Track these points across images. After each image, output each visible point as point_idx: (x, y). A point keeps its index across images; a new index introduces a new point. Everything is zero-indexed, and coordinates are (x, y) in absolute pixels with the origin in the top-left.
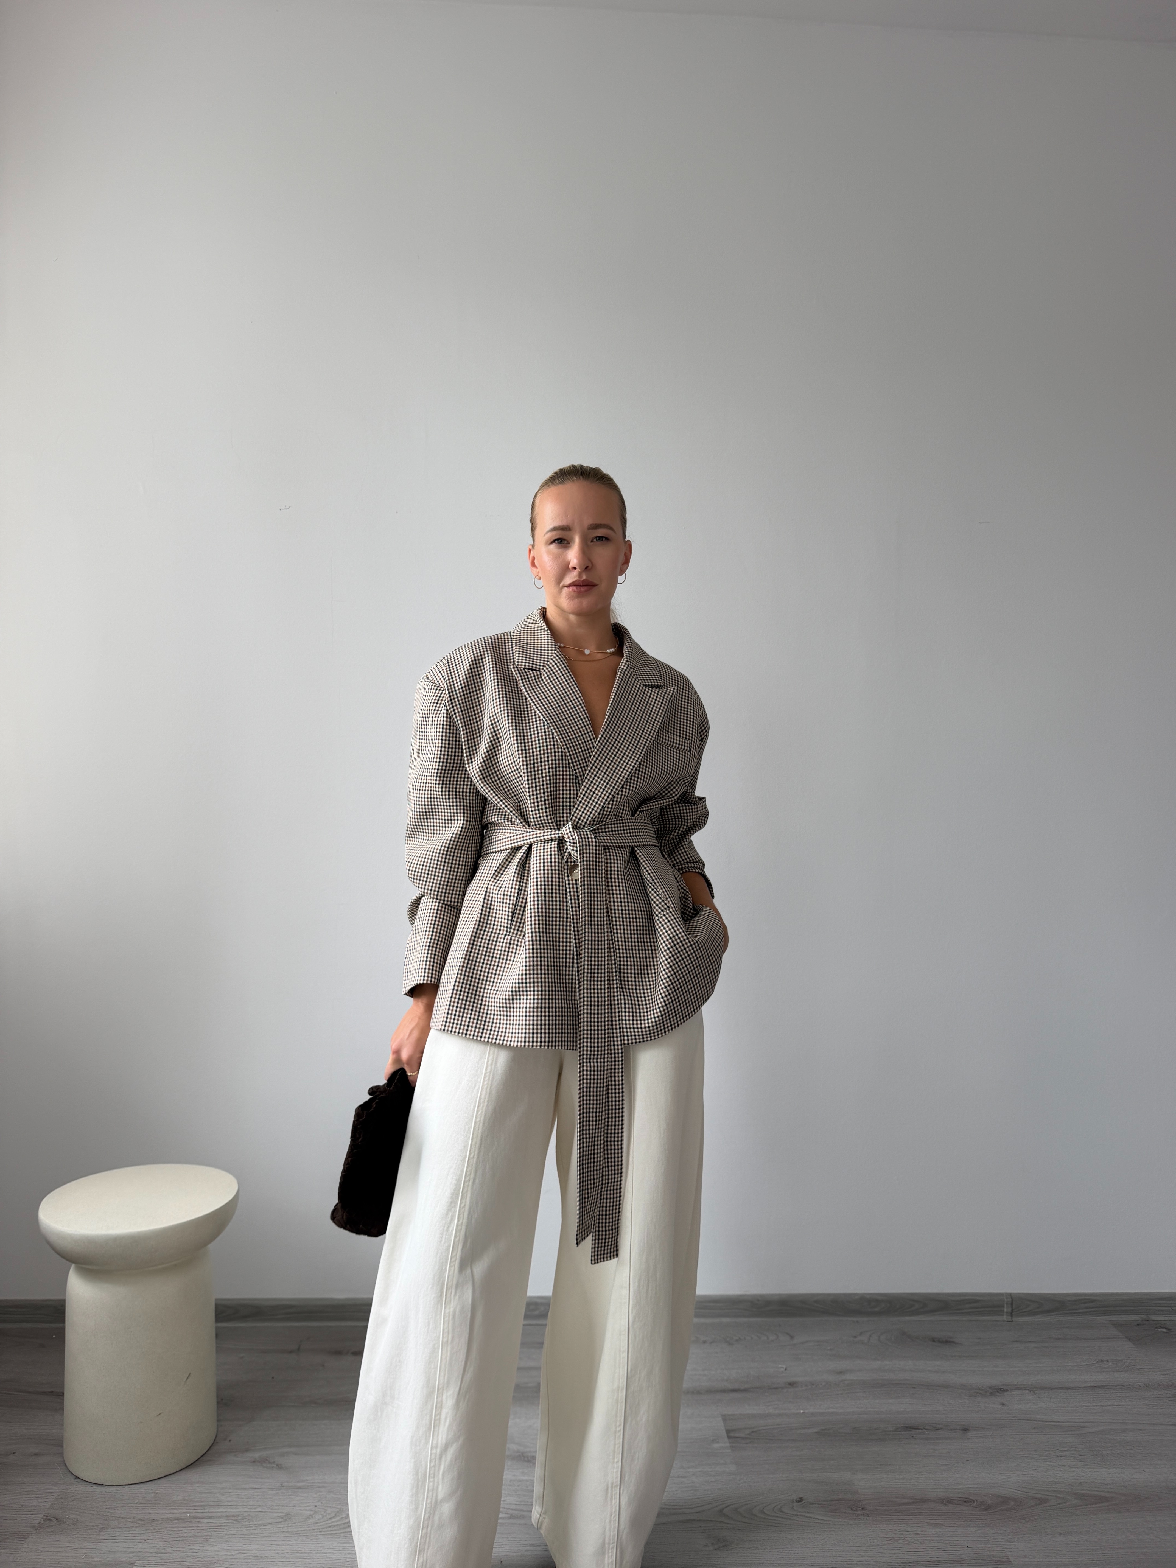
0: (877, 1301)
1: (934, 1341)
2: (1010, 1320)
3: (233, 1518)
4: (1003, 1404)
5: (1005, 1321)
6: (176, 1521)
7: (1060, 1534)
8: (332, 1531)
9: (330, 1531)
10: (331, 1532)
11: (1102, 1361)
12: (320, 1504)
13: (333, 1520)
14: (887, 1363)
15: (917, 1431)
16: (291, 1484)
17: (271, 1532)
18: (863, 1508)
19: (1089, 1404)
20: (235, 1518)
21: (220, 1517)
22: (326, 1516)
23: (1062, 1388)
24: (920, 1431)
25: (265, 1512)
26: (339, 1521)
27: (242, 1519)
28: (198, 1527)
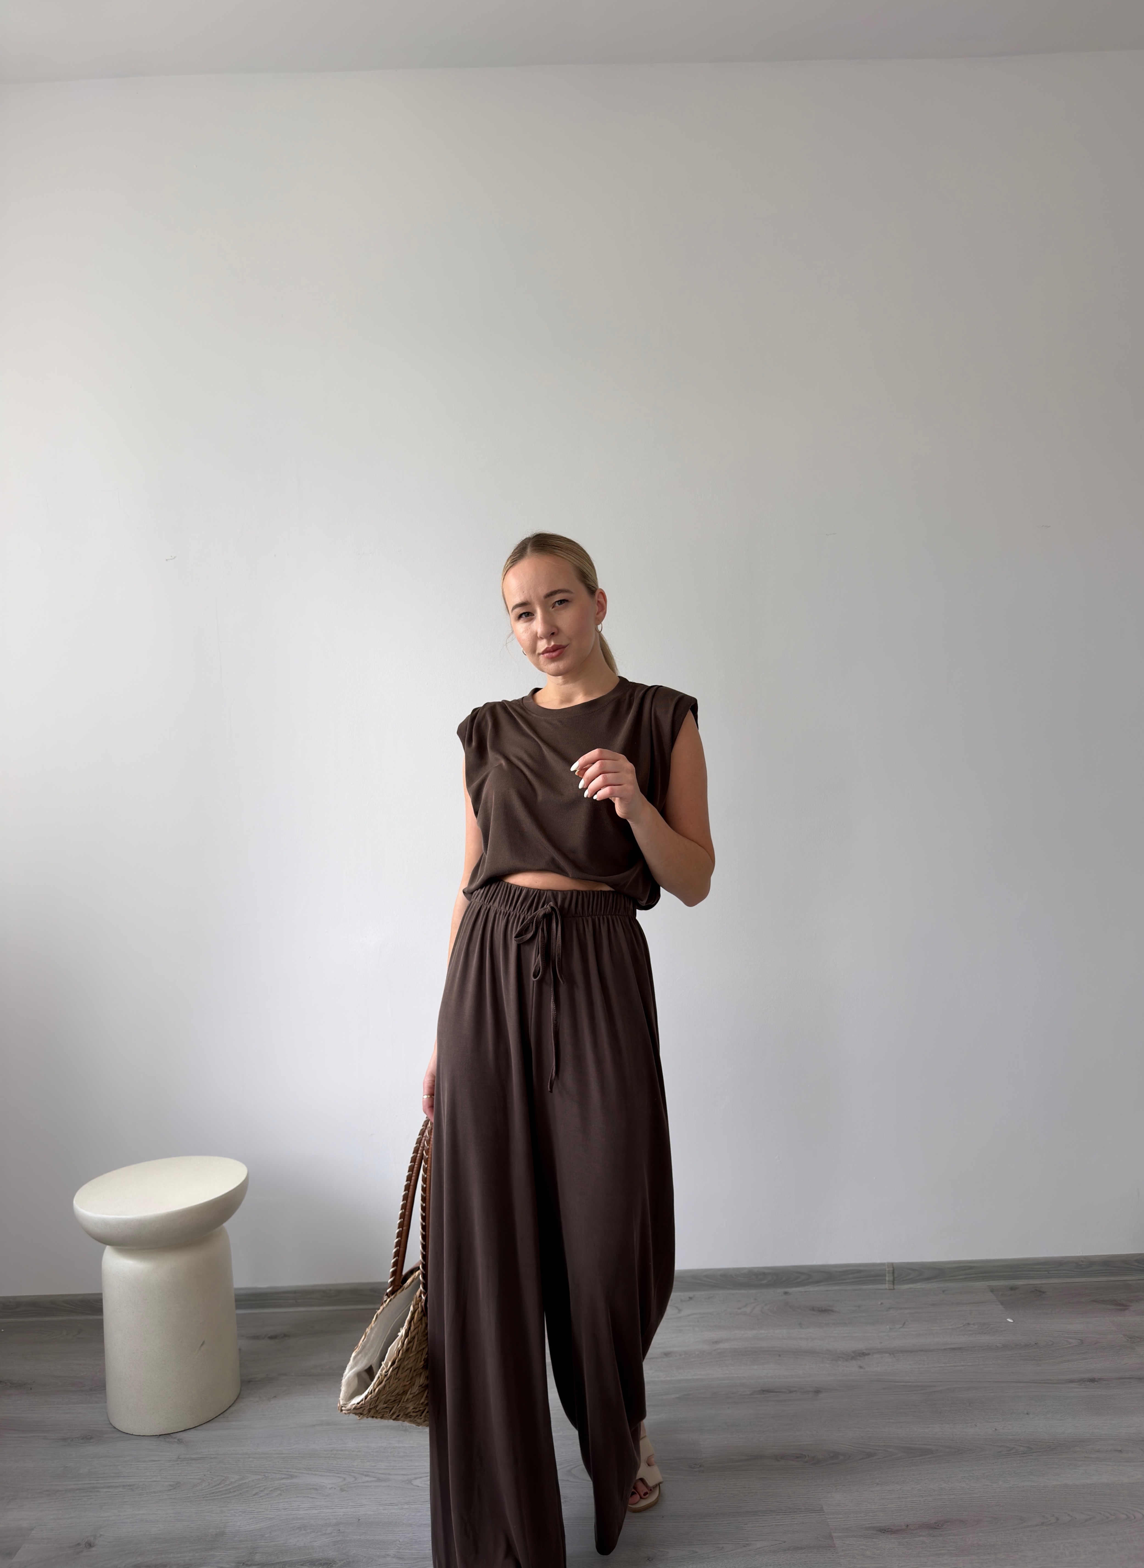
0: (764, 1274)
1: (813, 1310)
2: (892, 1288)
3: (129, 1488)
4: (861, 1367)
5: (886, 1289)
6: (78, 1491)
7: (878, 1484)
8: (215, 1496)
9: (213, 1496)
10: (213, 1498)
11: (969, 1324)
12: (209, 1473)
13: (218, 1487)
14: (763, 1331)
15: (772, 1393)
16: (188, 1456)
17: (160, 1498)
18: (700, 1466)
19: (943, 1365)
20: (131, 1487)
21: (117, 1487)
22: (212, 1483)
23: (922, 1351)
24: (775, 1393)
25: (158, 1481)
26: (223, 1487)
27: (138, 1488)
28: (97, 1496)
